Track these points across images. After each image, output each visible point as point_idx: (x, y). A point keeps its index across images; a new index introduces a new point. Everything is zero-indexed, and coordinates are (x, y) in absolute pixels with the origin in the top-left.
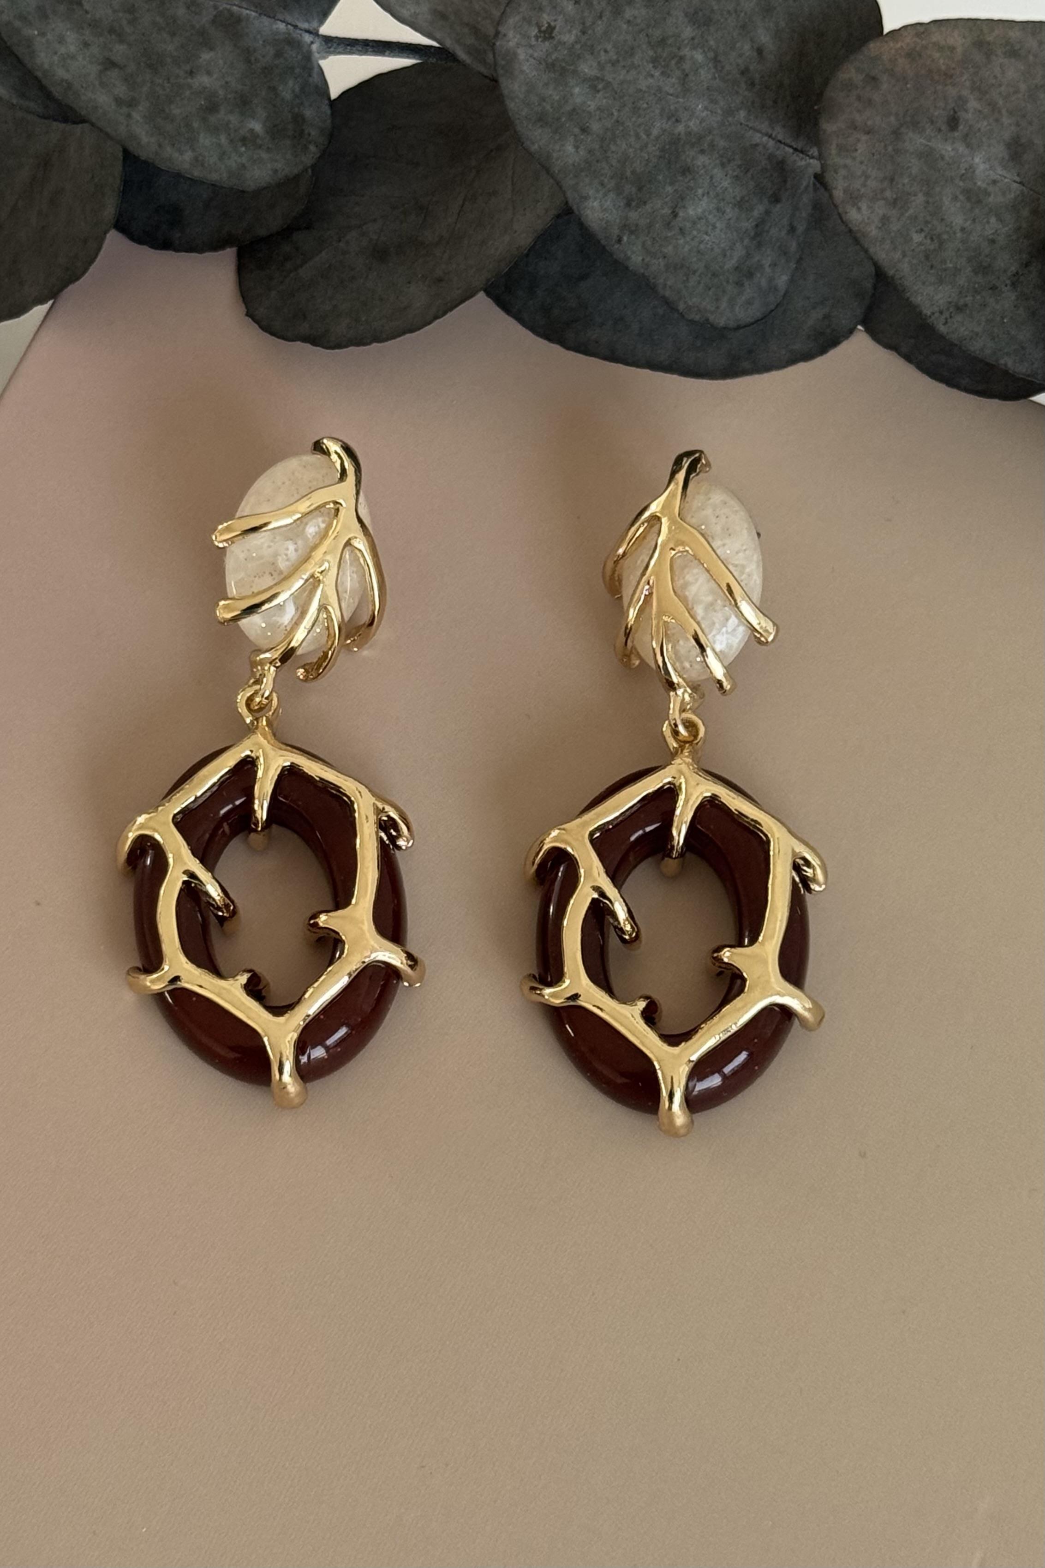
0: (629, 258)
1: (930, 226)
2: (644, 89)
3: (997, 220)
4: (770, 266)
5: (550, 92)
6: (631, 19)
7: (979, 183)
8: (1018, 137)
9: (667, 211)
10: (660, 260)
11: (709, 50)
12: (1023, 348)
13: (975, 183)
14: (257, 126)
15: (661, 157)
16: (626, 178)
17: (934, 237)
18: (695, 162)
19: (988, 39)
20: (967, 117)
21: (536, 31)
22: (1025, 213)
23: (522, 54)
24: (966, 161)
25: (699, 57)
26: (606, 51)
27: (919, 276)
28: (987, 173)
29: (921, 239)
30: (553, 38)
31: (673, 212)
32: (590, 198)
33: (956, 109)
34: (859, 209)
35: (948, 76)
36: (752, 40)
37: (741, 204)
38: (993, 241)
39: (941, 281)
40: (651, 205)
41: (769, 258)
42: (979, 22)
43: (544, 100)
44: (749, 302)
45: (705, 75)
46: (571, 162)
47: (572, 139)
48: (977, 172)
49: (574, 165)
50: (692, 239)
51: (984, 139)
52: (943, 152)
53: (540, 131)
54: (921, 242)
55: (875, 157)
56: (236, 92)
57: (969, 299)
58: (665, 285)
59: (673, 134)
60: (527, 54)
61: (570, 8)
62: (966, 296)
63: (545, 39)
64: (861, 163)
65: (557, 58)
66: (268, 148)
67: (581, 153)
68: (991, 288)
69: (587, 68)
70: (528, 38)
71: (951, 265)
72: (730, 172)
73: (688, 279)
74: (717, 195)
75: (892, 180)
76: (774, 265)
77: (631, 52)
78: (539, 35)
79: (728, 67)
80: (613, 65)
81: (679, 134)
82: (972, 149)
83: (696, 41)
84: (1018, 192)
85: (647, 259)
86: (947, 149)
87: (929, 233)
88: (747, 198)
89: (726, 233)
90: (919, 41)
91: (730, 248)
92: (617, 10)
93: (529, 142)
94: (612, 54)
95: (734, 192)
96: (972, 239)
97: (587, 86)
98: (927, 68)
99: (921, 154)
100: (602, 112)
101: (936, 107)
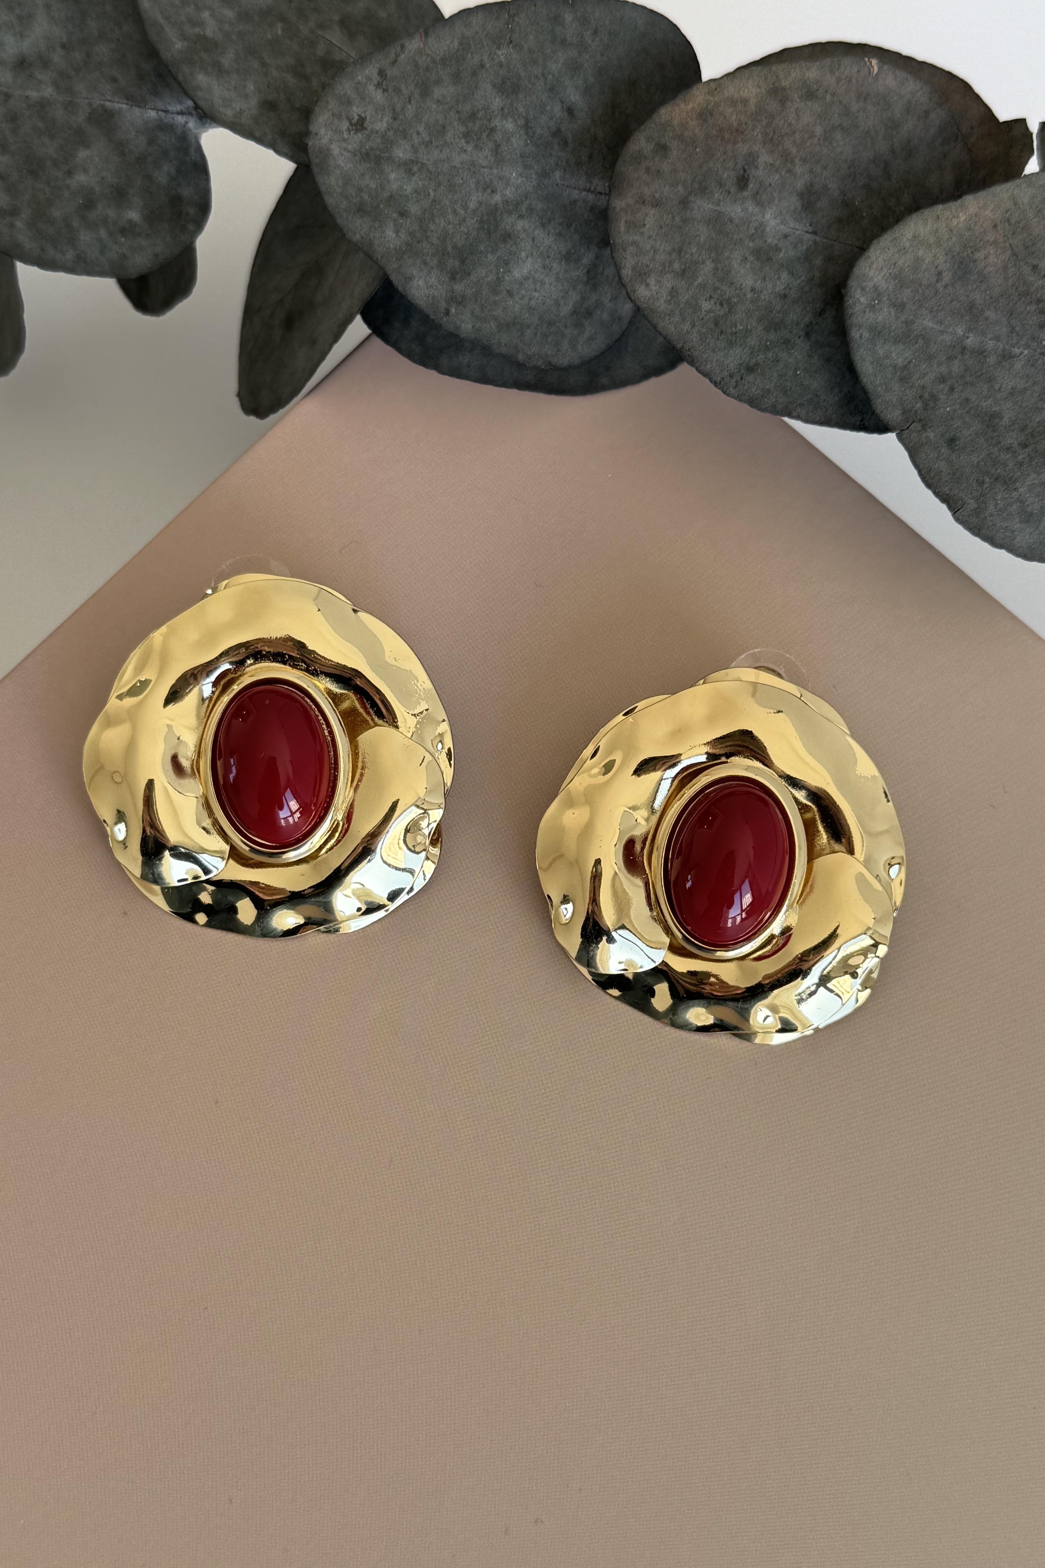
0: (459, 328)
1: (719, 292)
2: (458, 165)
3: (788, 274)
4: (610, 300)
5: (367, 182)
6: (440, 98)
7: (769, 241)
8: (811, 185)
9: (491, 278)
10: (492, 323)
11: (519, 118)
12: (817, 396)
13: (766, 242)
14: (134, 215)
15: (480, 229)
16: (448, 253)
17: (724, 303)
18: (515, 228)
19: (784, 85)
20: (759, 173)
21: (348, 124)
22: (818, 261)
23: (335, 150)
24: (756, 220)
25: (509, 125)
26: (418, 133)
28: (778, 228)
29: (710, 306)
30: (365, 128)
31: (498, 278)
32: (415, 277)
33: (746, 167)
35: (739, 131)
36: (562, 102)
37: (568, 257)
38: (785, 296)
39: (731, 344)
40: (476, 275)
41: (608, 295)
43: (361, 190)
44: (591, 339)
45: (518, 142)
46: (392, 246)
47: (392, 226)
48: (768, 229)
49: (396, 249)
50: (522, 298)
51: (775, 195)
52: (733, 214)
53: (360, 221)
54: (710, 310)
55: (663, 230)
56: (112, 186)
57: (761, 357)
58: (501, 343)
59: (490, 205)
60: (341, 148)
61: (378, 96)
62: (758, 355)
63: (357, 131)
64: (650, 237)
65: (372, 149)
66: (147, 234)
67: (402, 236)
68: (784, 343)
69: (401, 153)
70: (340, 132)
71: (741, 328)
72: (553, 231)
73: (522, 334)
74: (541, 253)
75: (680, 251)
76: (614, 299)
77: (443, 130)
78: (350, 128)
79: (539, 131)
80: (427, 146)
81: (496, 204)
82: (762, 205)
83: (506, 110)
84: (810, 243)
85: (477, 326)
86: (736, 211)
87: (718, 299)
88: (572, 251)
89: (555, 286)
90: (712, 99)
91: (563, 297)
92: (425, 92)
93: (350, 233)
94: (425, 136)
95: (558, 248)
96: (763, 298)
97: (403, 171)
98: (718, 128)
99: (709, 220)
100: (419, 194)
101: (725, 168)
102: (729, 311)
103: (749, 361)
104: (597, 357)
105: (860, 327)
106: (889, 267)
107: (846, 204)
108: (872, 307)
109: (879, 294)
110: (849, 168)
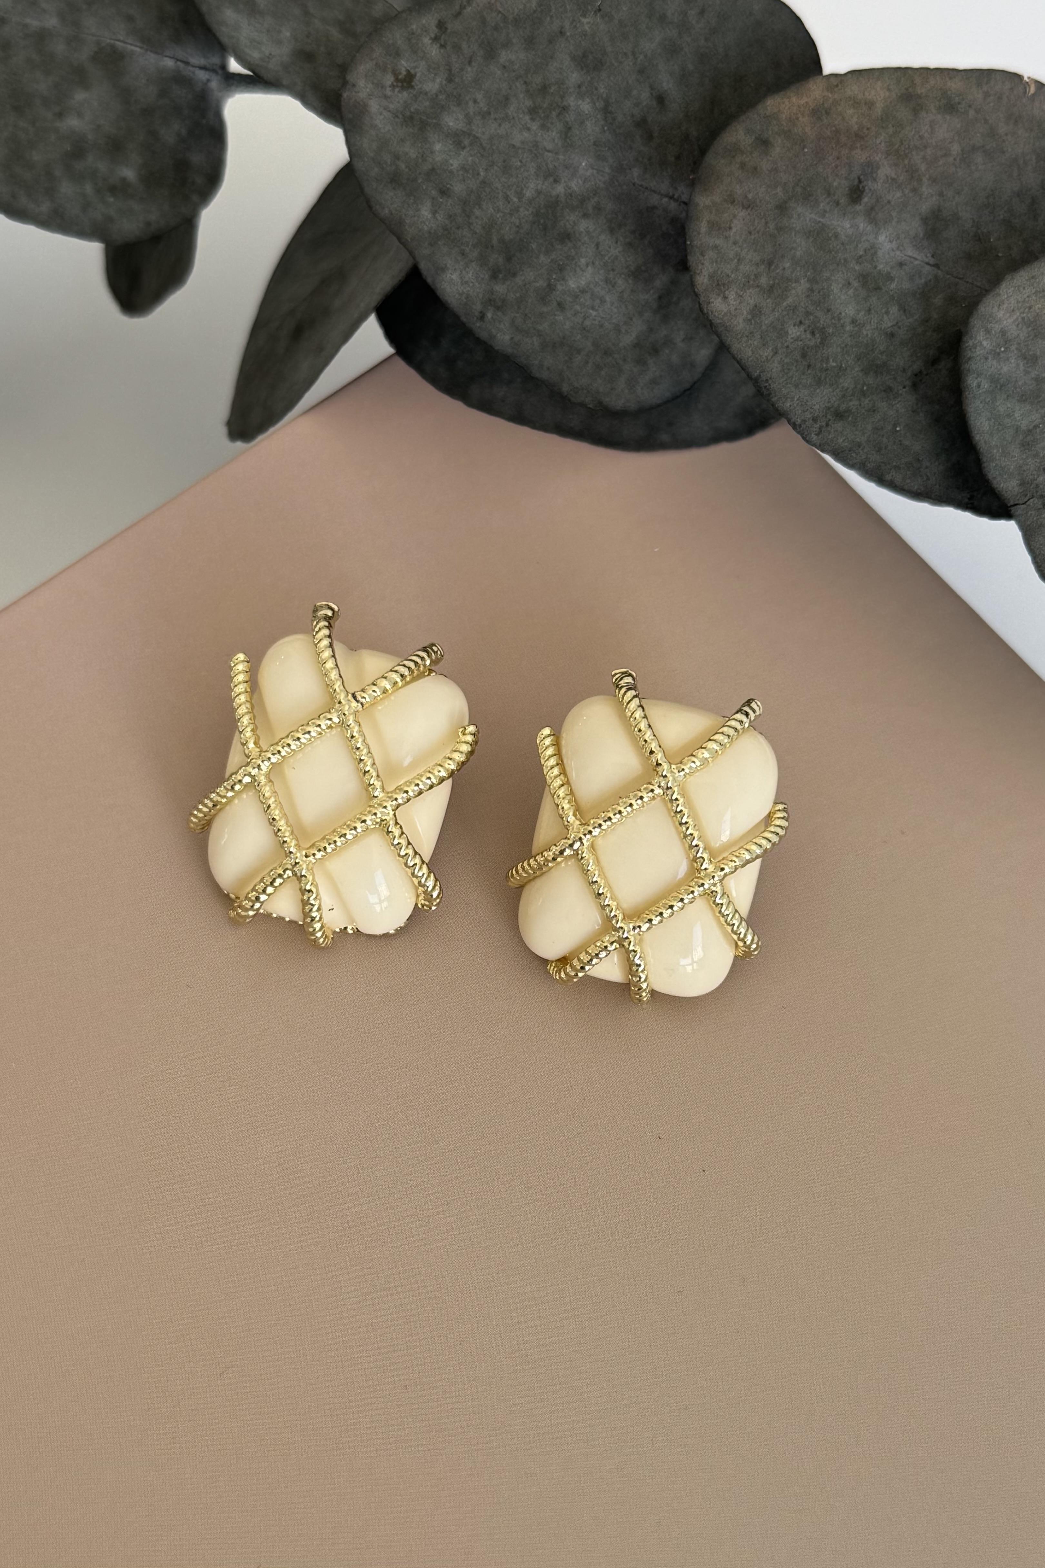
0: (493, 337)
1: (812, 318)
2: (518, 144)
3: (899, 310)
5: (407, 149)
6: (507, 64)
7: (881, 267)
8: (939, 210)
9: (541, 283)
10: (535, 339)
11: (598, 98)
12: (918, 460)
13: (876, 267)
15: (534, 223)
16: (492, 247)
17: (816, 332)
18: (577, 228)
19: (919, 92)
20: (876, 186)
21: (392, 79)
22: (938, 300)
23: (374, 106)
24: (867, 240)
25: (586, 106)
26: (475, 101)
27: (792, 377)
28: (892, 254)
29: (798, 334)
30: (412, 87)
31: (549, 285)
32: (448, 269)
33: (862, 177)
34: (725, 298)
35: (859, 136)
36: (652, 88)
37: (637, 274)
38: (892, 335)
39: (819, 382)
40: (523, 278)
42: (910, 72)
43: (397, 157)
44: (654, 382)
45: (592, 129)
46: (426, 228)
47: (428, 204)
48: (880, 253)
49: (430, 233)
50: (575, 314)
51: (894, 214)
52: (839, 229)
53: (391, 194)
54: (798, 337)
55: (753, 237)
56: (108, 137)
58: (542, 366)
59: (551, 196)
60: (380, 106)
61: (434, 51)
62: (851, 400)
63: (403, 88)
64: (735, 243)
65: (417, 112)
66: (142, 198)
67: (439, 218)
68: (884, 391)
69: (452, 121)
70: (382, 87)
71: (834, 364)
72: (621, 239)
73: (571, 359)
74: (605, 264)
75: (770, 263)
77: (505, 101)
78: (395, 84)
79: (620, 118)
80: (483, 117)
81: (558, 196)
82: (876, 224)
83: (584, 88)
84: (930, 277)
85: (516, 339)
86: (843, 226)
87: (809, 326)
88: (643, 268)
89: (617, 308)
90: (830, 96)
91: (626, 323)
92: (491, 53)
93: (378, 207)
94: (482, 105)
95: (626, 261)
96: (865, 333)
97: (451, 142)
98: (834, 128)
99: (810, 232)
100: (467, 171)
101: (837, 175)
102: (820, 344)
103: (839, 406)
104: (659, 406)
105: (979, 375)
106: (1022, 310)
107: (978, 238)
108: (997, 355)
109: (1006, 341)
110: (987, 197)
